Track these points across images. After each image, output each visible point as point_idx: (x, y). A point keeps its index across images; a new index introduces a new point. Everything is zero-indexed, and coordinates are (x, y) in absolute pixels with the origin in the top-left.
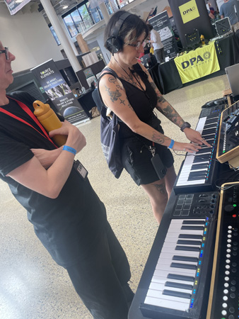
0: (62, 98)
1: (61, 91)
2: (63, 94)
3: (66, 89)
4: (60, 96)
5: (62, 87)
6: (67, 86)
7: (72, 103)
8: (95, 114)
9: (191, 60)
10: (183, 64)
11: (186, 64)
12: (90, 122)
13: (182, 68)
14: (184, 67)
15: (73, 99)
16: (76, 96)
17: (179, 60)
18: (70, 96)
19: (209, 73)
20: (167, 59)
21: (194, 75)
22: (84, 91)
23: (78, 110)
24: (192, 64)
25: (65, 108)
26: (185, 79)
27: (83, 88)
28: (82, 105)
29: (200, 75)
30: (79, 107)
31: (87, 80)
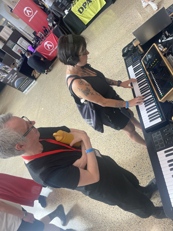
0: (8, 77)
1: (5, 72)
2: (7, 73)
3: (7, 69)
4: (6, 75)
5: (4, 69)
6: (7, 66)
7: (16, 76)
8: (36, 76)
9: (83, 5)
10: (79, 11)
11: (81, 10)
12: (36, 82)
13: (80, 14)
14: (81, 13)
15: (16, 73)
16: (15, 69)
17: (75, 9)
18: (13, 72)
19: (99, 9)
20: (66, 12)
21: (91, 15)
22: (18, 62)
23: (24, 79)
24: (86, 8)
25: (14, 82)
26: (86, 21)
27: (17, 61)
28: (24, 74)
29: (94, 13)
30: (23, 76)
31: (13, 50)
